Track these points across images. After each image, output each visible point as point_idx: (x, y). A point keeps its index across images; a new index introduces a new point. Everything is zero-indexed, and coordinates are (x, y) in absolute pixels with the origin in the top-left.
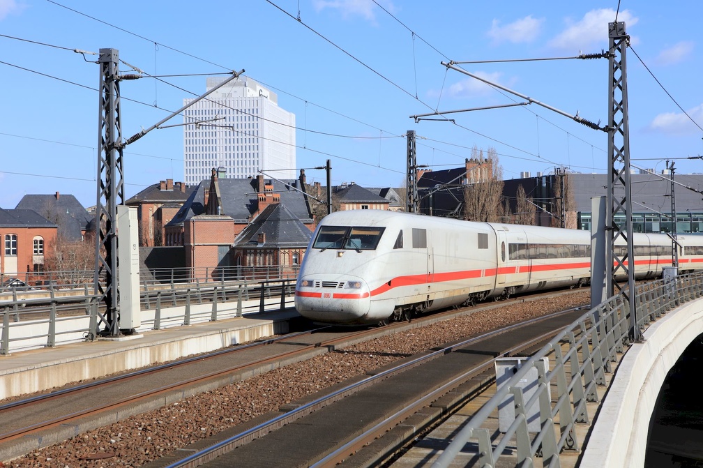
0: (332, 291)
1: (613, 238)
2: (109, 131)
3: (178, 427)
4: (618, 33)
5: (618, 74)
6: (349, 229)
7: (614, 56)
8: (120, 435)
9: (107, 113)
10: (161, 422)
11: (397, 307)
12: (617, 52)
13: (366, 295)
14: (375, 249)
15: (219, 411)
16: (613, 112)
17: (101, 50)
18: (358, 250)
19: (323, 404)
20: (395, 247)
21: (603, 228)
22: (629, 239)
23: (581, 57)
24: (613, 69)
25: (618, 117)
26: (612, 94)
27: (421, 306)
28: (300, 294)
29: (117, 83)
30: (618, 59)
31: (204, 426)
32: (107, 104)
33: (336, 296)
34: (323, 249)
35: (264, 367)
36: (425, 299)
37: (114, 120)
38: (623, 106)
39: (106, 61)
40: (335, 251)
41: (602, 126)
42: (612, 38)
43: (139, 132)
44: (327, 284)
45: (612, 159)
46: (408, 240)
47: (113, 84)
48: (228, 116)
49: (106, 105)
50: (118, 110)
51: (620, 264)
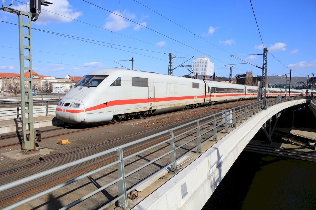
1: (262, 89)
2: (170, 67)
4: (265, 50)
12: (265, 54)
16: (264, 65)
21: (260, 87)
22: (265, 90)
24: (264, 57)
26: (264, 62)
29: (172, 59)
32: (170, 63)
38: (266, 64)
39: (170, 55)
41: (261, 68)
42: (264, 51)
45: (263, 74)
50: (172, 64)
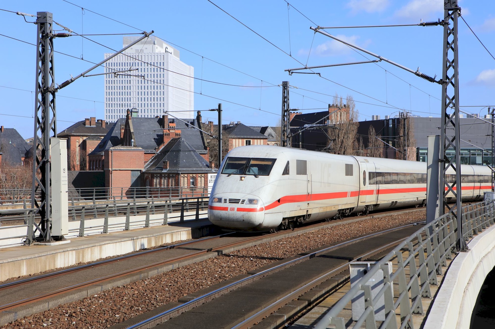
0: (236, 206)
1: (445, 169)
2: (45, 78)
3: (97, 314)
4: (452, 6)
5: (451, 38)
6: (249, 159)
7: (448, 24)
8: (50, 320)
9: (43, 63)
10: (84, 310)
11: (284, 219)
12: (450, 21)
13: (262, 209)
14: (268, 175)
15: (130, 302)
16: (446, 68)
17: (38, 13)
18: (256, 176)
19: (213, 297)
20: (284, 174)
21: (437, 161)
22: (458, 170)
23: (422, 24)
24: (447, 34)
25: (451, 72)
26: (446, 54)
27: (302, 218)
28: (212, 208)
29: (51, 40)
30: (451, 26)
31: (118, 314)
33: (239, 210)
34: (229, 175)
35: (167, 267)
36: (305, 213)
37: (49, 70)
38: (454, 63)
39: (42, 21)
40: (238, 176)
41: (437, 79)
42: (447, 9)
43: (69, 79)
44: (232, 201)
45: (445, 106)
46: (293, 169)
47: (48, 40)
48: (140, 67)
49: (42, 57)
50: (51, 61)
51: (451, 189)
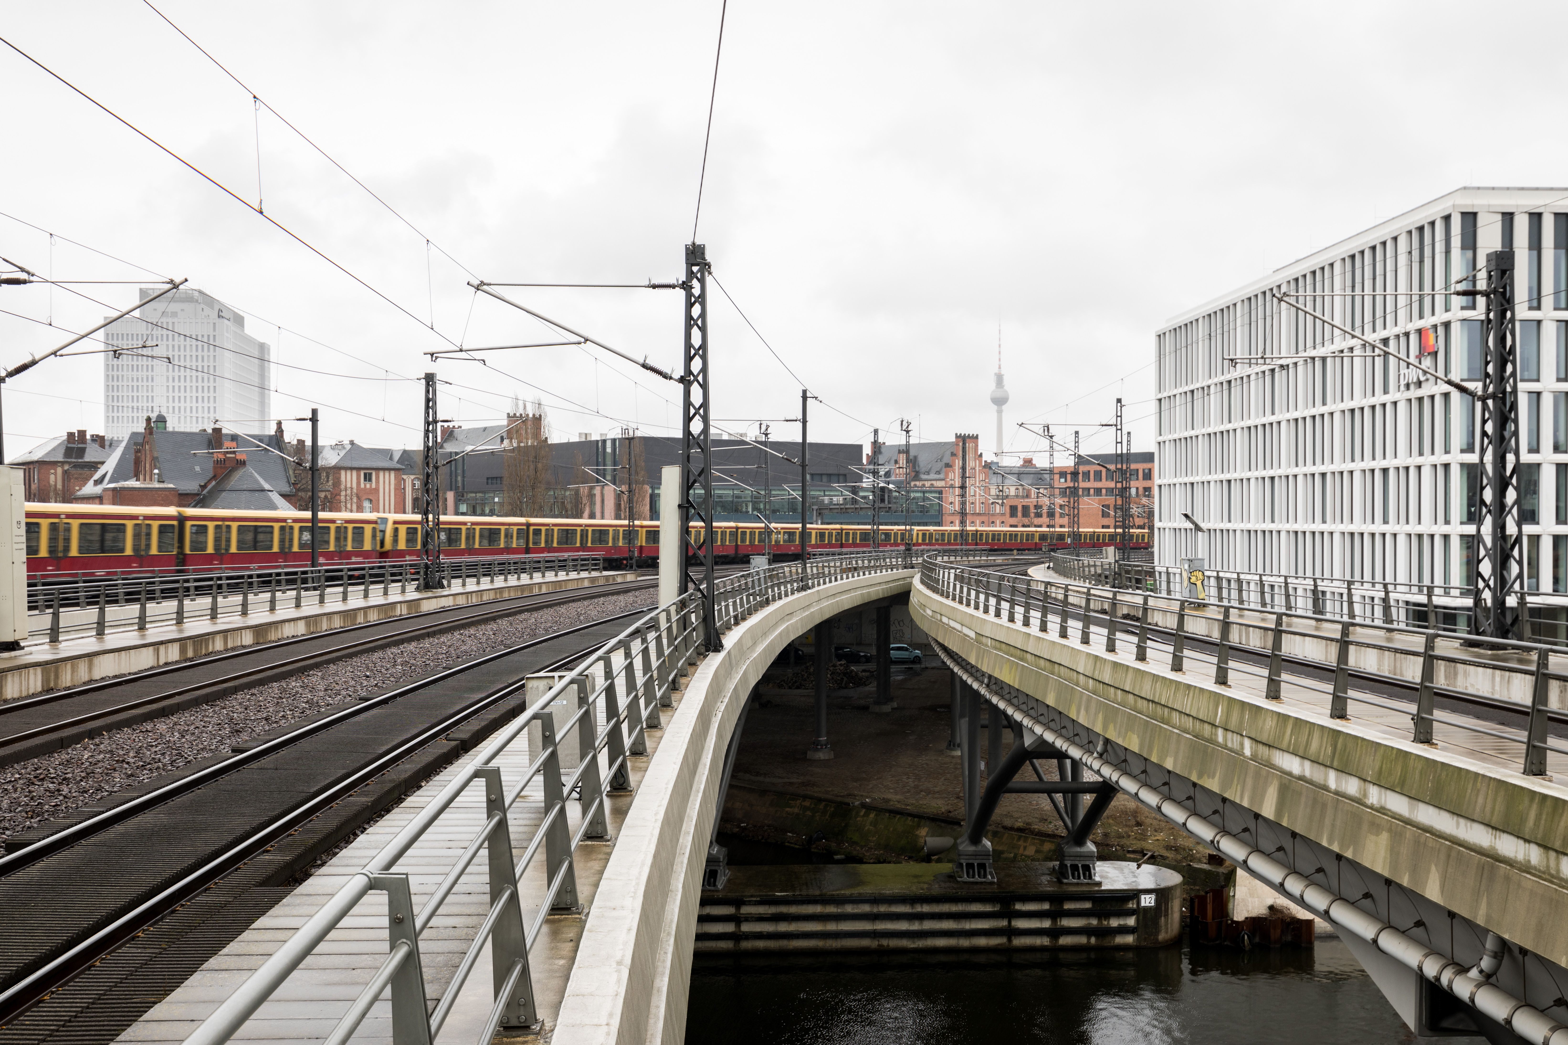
1: (687, 520)
4: (696, 259)
5: (696, 311)
7: (691, 287)
12: (695, 283)
16: (689, 359)
22: (707, 520)
23: (651, 284)
24: (690, 305)
25: (696, 365)
26: (688, 336)
30: (696, 291)
38: (702, 351)
42: (690, 264)
43: (27, 359)
45: (688, 419)
